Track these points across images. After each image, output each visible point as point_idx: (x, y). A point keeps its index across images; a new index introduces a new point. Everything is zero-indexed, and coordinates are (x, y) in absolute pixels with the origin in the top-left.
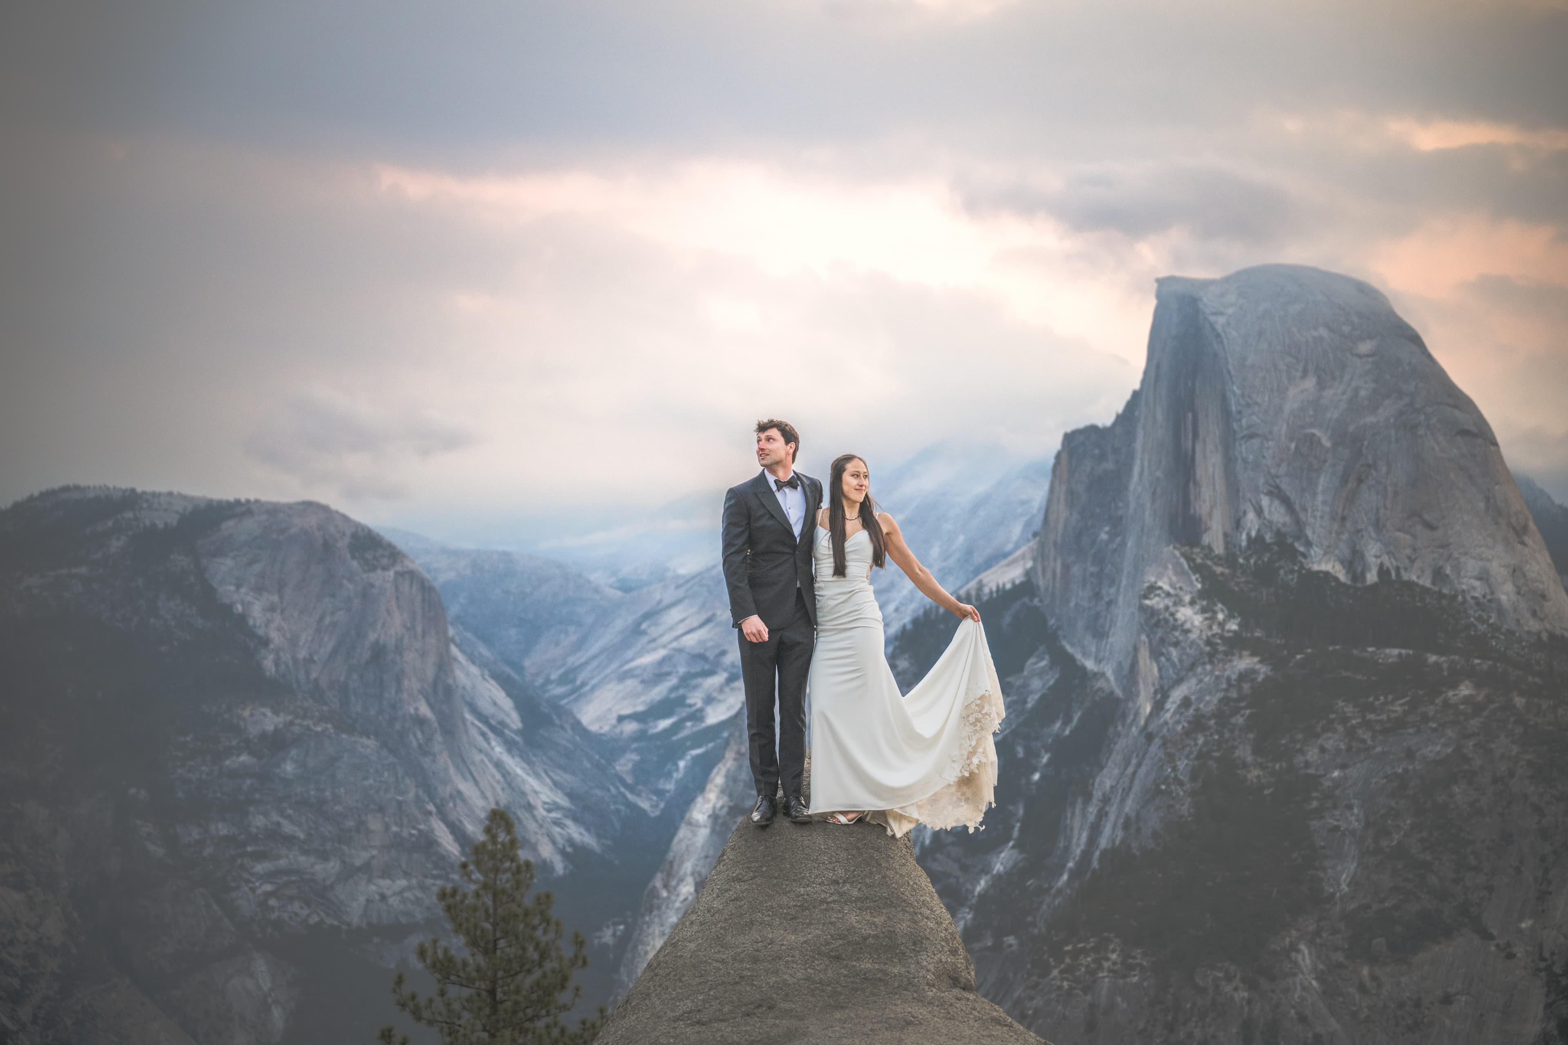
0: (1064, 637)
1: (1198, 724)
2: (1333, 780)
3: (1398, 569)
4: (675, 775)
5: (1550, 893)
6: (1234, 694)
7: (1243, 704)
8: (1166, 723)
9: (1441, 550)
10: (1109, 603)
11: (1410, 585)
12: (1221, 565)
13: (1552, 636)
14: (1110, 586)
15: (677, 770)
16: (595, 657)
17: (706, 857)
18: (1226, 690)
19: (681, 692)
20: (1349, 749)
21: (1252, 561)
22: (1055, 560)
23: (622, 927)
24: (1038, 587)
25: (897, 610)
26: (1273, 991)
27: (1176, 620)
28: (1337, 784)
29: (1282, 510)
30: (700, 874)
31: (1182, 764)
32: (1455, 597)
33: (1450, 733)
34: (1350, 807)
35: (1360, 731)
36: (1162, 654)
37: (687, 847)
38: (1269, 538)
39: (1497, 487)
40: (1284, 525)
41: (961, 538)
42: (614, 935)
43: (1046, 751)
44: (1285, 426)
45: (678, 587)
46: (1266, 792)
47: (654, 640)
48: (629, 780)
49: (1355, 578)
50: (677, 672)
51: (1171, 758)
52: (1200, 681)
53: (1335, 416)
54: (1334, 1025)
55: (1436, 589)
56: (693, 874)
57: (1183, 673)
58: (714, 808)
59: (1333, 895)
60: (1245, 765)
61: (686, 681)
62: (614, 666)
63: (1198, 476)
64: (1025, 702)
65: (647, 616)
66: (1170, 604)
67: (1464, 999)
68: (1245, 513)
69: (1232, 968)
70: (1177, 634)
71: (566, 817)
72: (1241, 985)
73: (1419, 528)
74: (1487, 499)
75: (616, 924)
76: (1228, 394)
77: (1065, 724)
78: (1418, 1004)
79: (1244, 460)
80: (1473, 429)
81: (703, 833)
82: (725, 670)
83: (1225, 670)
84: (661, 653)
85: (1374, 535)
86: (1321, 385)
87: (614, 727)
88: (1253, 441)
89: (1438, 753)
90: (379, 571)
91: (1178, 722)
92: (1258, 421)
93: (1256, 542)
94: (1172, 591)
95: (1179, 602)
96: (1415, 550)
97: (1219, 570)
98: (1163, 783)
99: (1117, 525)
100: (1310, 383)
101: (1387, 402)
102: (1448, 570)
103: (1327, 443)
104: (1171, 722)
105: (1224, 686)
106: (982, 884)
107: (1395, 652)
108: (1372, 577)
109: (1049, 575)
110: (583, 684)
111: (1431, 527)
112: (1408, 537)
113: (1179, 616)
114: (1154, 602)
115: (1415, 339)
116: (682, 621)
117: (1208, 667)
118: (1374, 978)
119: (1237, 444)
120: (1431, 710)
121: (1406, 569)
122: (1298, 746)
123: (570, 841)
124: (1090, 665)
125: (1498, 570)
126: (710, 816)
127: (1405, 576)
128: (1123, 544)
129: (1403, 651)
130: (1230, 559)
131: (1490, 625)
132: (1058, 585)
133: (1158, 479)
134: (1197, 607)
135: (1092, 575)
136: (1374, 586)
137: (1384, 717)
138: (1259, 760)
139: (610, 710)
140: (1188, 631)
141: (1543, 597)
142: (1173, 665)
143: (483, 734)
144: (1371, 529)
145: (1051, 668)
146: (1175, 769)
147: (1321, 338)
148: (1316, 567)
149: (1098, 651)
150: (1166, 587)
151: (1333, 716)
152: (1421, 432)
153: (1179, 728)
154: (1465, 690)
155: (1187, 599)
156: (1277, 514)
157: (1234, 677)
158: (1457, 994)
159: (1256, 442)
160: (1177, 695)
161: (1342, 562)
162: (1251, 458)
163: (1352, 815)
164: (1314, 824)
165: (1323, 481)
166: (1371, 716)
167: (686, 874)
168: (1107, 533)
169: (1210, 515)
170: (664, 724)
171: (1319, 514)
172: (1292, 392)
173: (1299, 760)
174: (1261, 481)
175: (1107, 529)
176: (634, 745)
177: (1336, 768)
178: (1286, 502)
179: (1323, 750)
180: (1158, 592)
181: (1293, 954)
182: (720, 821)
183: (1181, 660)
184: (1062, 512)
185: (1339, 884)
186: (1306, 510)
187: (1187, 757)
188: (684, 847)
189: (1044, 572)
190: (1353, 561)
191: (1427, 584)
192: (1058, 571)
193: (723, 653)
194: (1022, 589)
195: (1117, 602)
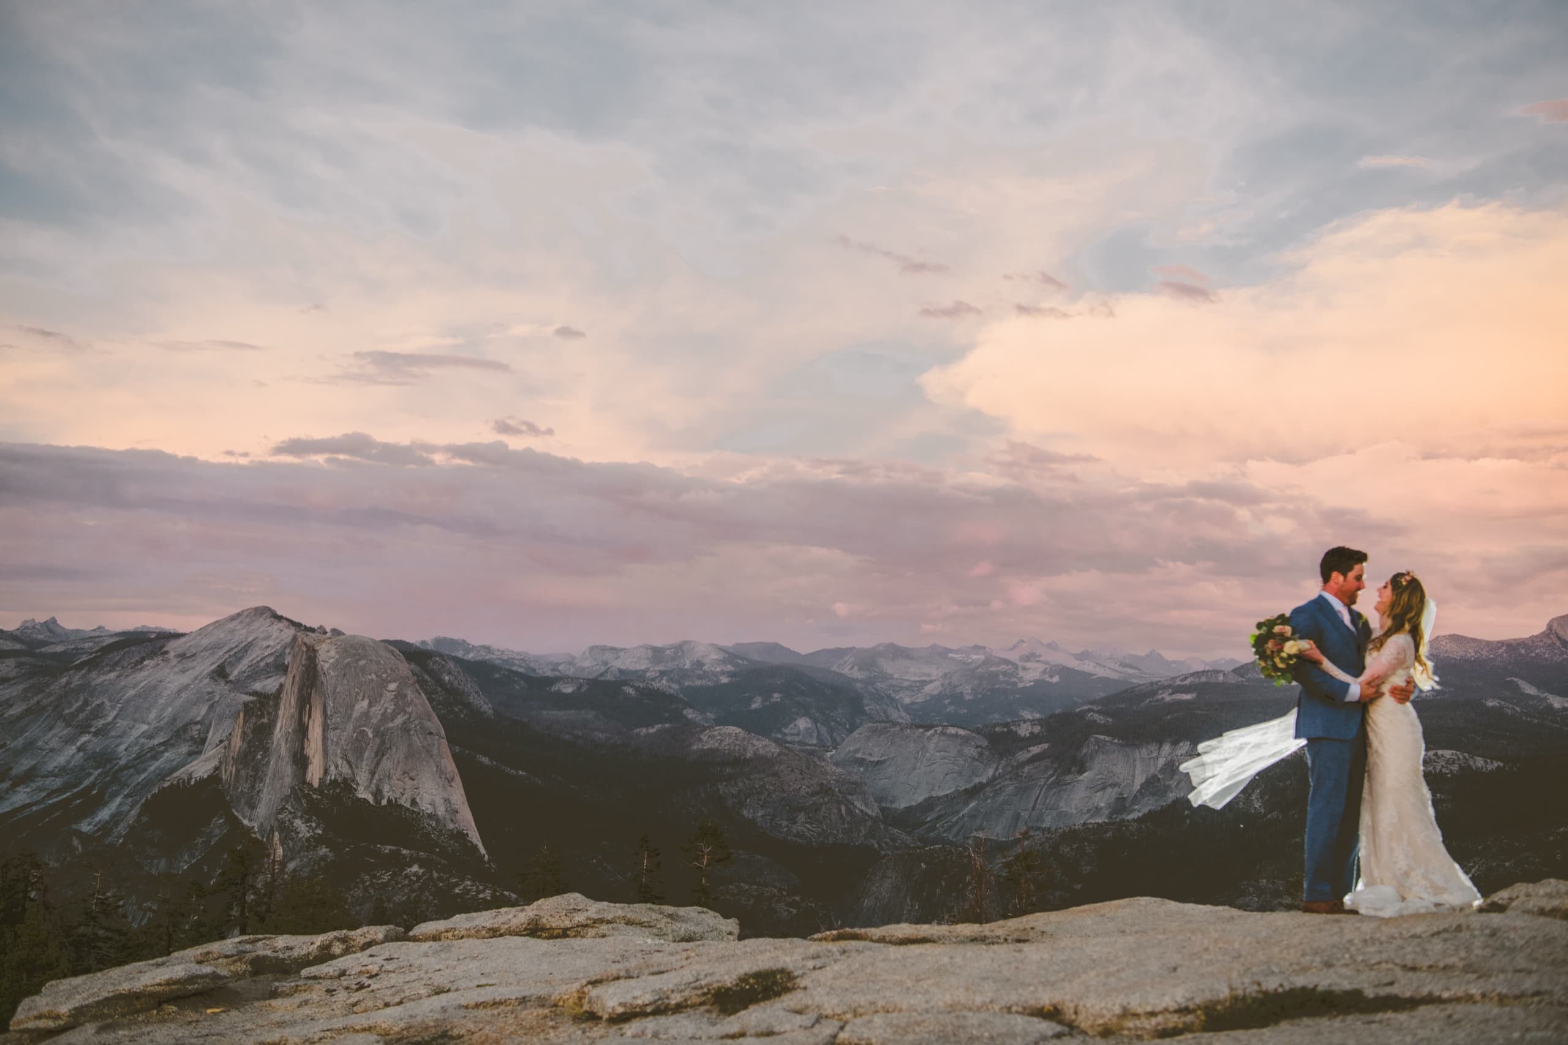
0: (234, 807)
3: (396, 799)
7: (320, 873)
9: (415, 790)
10: (259, 792)
11: (401, 806)
12: (316, 794)
14: (260, 783)
18: (313, 866)
21: (331, 792)
22: (232, 766)
24: (222, 779)
25: (126, 750)
27: (293, 827)
29: (347, 767)
32: (419, 812)
33: (406, 890)
35: (369, 888)
36: (285, 844)
38: (340, 780)
39: (442, 760)
40: (347, 774)
41: (170, 709)
43: (220, 869)
49: (377, 802)
52: (302, 859)
53: (375, 722)
55: (412, 808)
63: (309, 737)
64: (210, 841)
66: (291, 818)
68: (330, 766)
70: (293, 834)
73: (407, 779)
74: (437, 767)
76: (327, 705)
79: (331, 740)
80: (435, 731)
82: (11, 779)
85: (386, 781)
86: (370, 705)
88: (337, 731)
91: (291, 879)
92: (340, 720)
93: (334, 783)
94: (292, 811)
95: (295, 817)
96: (404, 789)
97: (315, 796)
99: (266, 751)
100: (365, 703)
102: (418, 799)
103: (371, 735)
105: (313, 862)
107: (389, 847)
108: (384, 802)
109: (229, 771)
111: (412, 779)
112: (402, 783)
113: (295, 824)
117: (306, 852)
119: (329, 730)
120: (399, 878)
121: (399, 798)
122: (342, 894)
124: (246, 822)
125: (439, 801)
127: (399, 801)
128: (268, 762)
129: (392, 847)
130: (320, 790)
131: (433, 827)
132: (233, 779)
133: (289, 733)
134: (304, 819)
135: (251, 776)
136: (385, 806)
137: (380, 881)
140: (298, 832)
141: (457, 812)
142: (290, 849)
144: (386, 778)
145: (225, 824)
147: (373, 680)
148: (360, 796)
149: (250, 816)
150: (289, 808)
151: (358, 880)
152: (412, 733)
154: (415, 868)
155: (299, 814)
156: (345, 770)
157: (317, 859)
160: (292, 865)
161: (372, 794)
162: (335, 739)
166: (375, 881)
168: (261, 755)
169: (314, 756)
171: (364, 770)
172: (357, 707)
175: (261, 753)
178: (349, 762)
183: (294, 847)
186: (358, 768)
189: (226, 771)
190: (378, 794)
191: (408, 805)
192: (234, 772)
193: (11, 768)
194: (214, 778)
195: (263, 790)
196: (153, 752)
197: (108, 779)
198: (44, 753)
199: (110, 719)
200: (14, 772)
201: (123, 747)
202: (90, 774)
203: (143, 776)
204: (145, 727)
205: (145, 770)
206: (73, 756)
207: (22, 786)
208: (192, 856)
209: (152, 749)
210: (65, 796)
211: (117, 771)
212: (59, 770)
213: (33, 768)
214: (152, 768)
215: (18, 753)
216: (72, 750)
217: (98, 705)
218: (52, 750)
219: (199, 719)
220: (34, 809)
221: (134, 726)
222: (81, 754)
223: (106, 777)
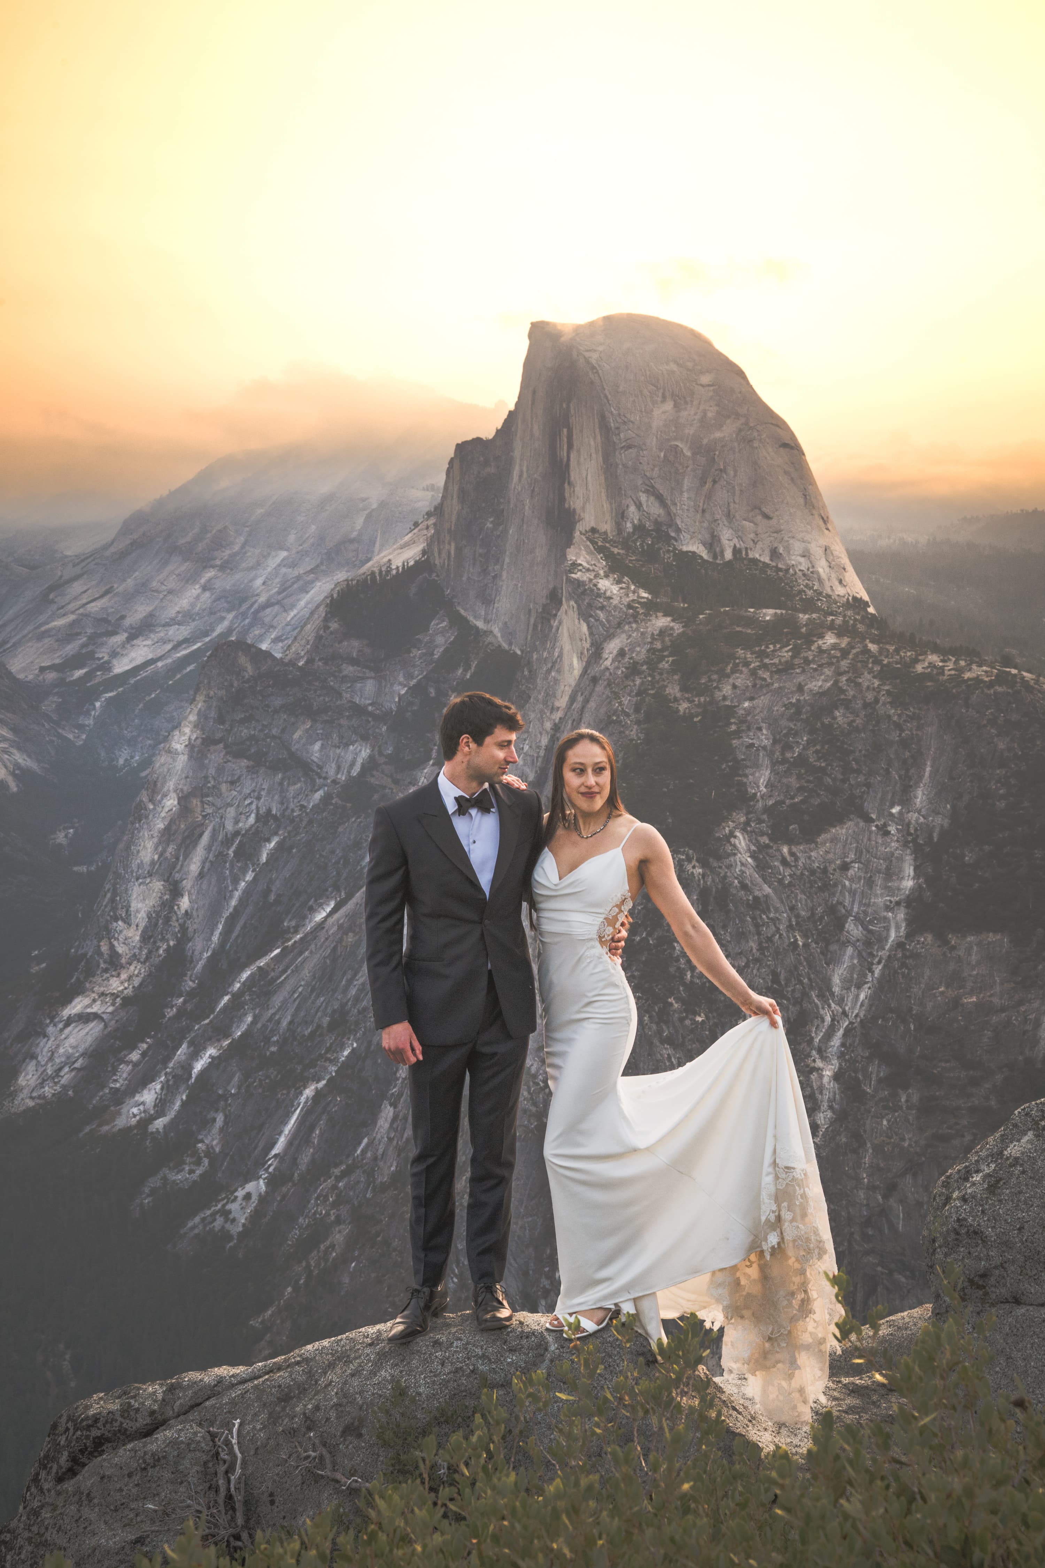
0: (459, 604)
1: (633, 670)
2: (745, 709)
3: (746, 549)
4: (93, 713)
5: (911, 787)
6: (658, 645)
7: (666, 653)
8: (607, 669)
9: (775, 535)
10: (495, 577)
11: (755, 561)
12: (616, 547)
13: (854, 598)
14: (496, 564)
15: (94, 708)
16: (12, 620)
17: (187, 777)
18: (651, 643)
19: (90, 648)
20: (754, 686)
21: (639, 543)
22: (449, 544)
23: (71, 831)
24: (435, 565)
25: (264, 583)
26: (720, 867)
27: (599, 589)
28: (748, 712)
29: (657, 504)
30: (182, 790)
31: (626, 700)
32: (787, 570)
33: (827, 671)
34: (760, 729)
35: (760, 672)
36: (591, 616)
37: (169, 770)
38: (649, 525)
39: (810, 487)
40: (659, 516)
41: (313, 527)
42: (66, 836)
43: (453, 692)
44: (655, 439)
45: (74, 566)
46: (695, 719)
47: (62, 607)
48: (55, 717)
49: (715, 557)
50: (86, 633)
51: (616, 696)
52: (630, 636)
53: (692, 432)
54: (767, 890)
55: (774, 564)
56: (175, 791)
57: (612, 631)
58: (190, 739)
59: (755, 794)
60: (676, 700)
61: (93, 639)
62: (30, 628)
63: (572, 478)
64: (433, 654)
65: (52, 589)
66: (592, 577)
67: (857, 865)
68: (628, 506)
69: (691, 852)
70: (601, 600)
71: (12, 747)
72: (697, 864)
73: (759, 517)
74: (806, 496)
75: (66, 828)
76: (607, 414)
77: (466, 670)
78: (825, 871)
79: (624, 465)
80: (790, 442)
81: (182, 759)
82: (126, 631)
83: (647, 628)
84: (72, 617)
85: (726, 523)
86: (678, 408)
87: (38, 676)
88: (631, 450)
89: (821, 687)
91: (618, 668)
92: (634, 435)
93: (639, 528)
94: (591, 568)
95: (597, 576)
96: (757, 535)
97: (616, 551)
98: (613, 715)
99: (500, 516)
100: (669, 406)
101: (728, 421)
102: (781, 551)
103: (689, 454)
104: (612, 668)
105: (649, 640)
107: (771, 611)
108: (728, 555)
109: (444, 555)
111: (767, 517)
112: (752, 524)
113: (600, 586)
114: (577, 576)
115: (741, 374)
116: (85, 592)
117: (634, 625)
118: (792, 854)
119: (617, 453)
120: (810, 655)
121: (751, 549)
122: (715, 685)
123: (17, 765)
124: (480, 624)
125: (817, 549)
126: (186, 746)
127: (751, 556)
128: (506, 532)
129: (779, 611)
130: (622, 542)
131: (815, 591)
132: (452, 563)
133: (536, 480)
134: (612, 579)
135: (480, 555)
136: (730, 563)
137: (776, 661)
138: (686, 695)
139: (32, 662)
140: (610, 598)
141: (844, 569)
142: (603, 625)
144: (724, 519)
145: (450, 628)
146: (620, 704)
147: (673, 372)
148: (685, 549)
149: (486, 614)
150: (585, 564)
151: (737, 661)
152: (756, 444)
153: (620, 672)
154: (830, 639)
155: (602, 572)
156: (653, 508)
157: (656, 633)
158: (852, 862)
159: (633, 452)
160: (612, 647)
161: (704, 545)
162: (630, 463)
163: (763, 734)
164: (735, 742)
165: (686, 483)
166: (767, 661)
167: (169, 790)
168: (492, 522)
170: (79, 673)
171: (686, 507)
172: (656, 413)
173: (718, 695)
174: (640, 482)
175: (492, 519)
176: (56, 690)
177: (746, 700)
178: (660, 498)
179: (734, 687)
180: (580, 568)
181: (732, 840)
182: (196, 749)
183: (608, 621)
185: (758, 787)
186: (675, 504)
187: (629, 695)
188: (166, 770)
189: (440, 553)
190: (712, 543)
191: (766, 559)
192: (453, 552)
193: (123, 617)
194: (422, 566)
195: (501, 576)
196: (301, 583)
197: (247, 621)
198: (161, 596)
199: (237, 548)
200: (127, 622)
201: (259, 582)
202: (223, 619)
203: (292, 614)
204: (283, 554)
205: (293, 606)
206: (198, 598)
207: (141, 638)
208: (410, 676)
209: (298, 578)
210: (195, 647)
211: (257, 612)
212: (184, 616)
213: (151, 615)
214: (302, 603)
215: (130, 597)
216: (194, 591)
217: (220, 531)
218: (170, 592)
219: (354, 534)
220: (160, 664)
221: (269, 554)
222: (207, 594)
223: (244, 619)
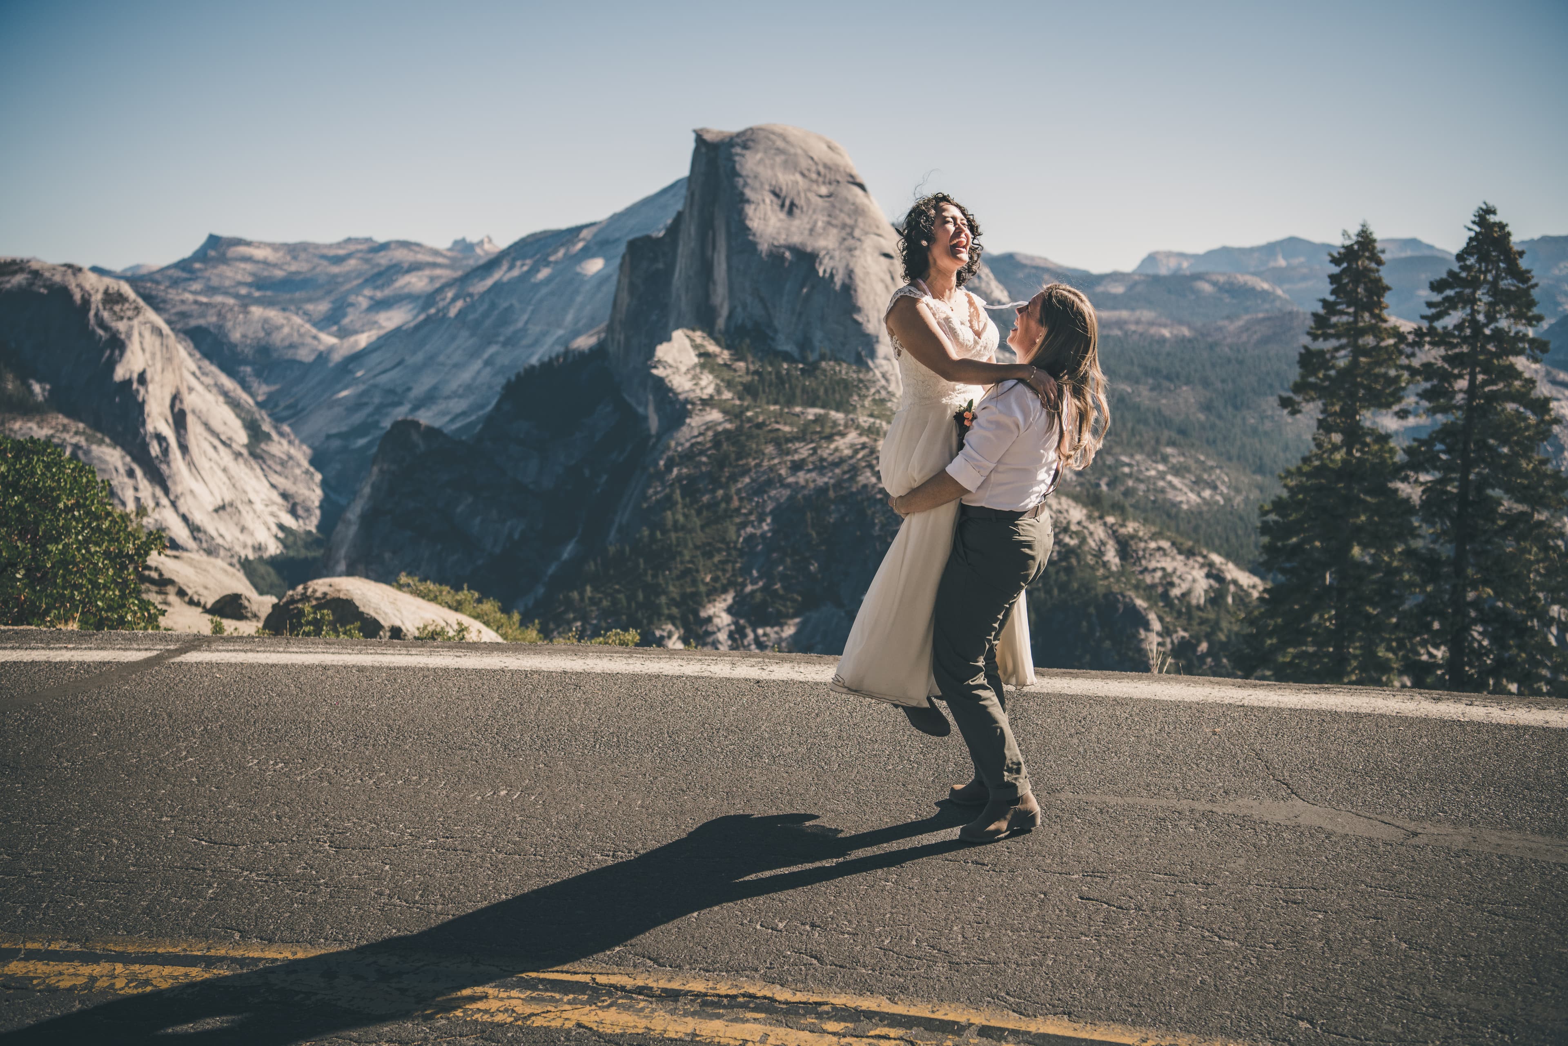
0: (624, 390)
3: (833, 352)
6: (702, 439)
7: (707, 447)
12: (714, 345)
16: (312, 389)
17: (355, 546)
18: (697, 437)
20: (769, 479)
22: (620, 334)
24: (608, 352)
29: (759, 306)
34: (765, 519)
35: (778, 467)
37: (342, 538)
40: (760, 316)
43: (605, 473)
44: (766, 246)
47: (357, 377)
50: (373, 403)
53: (798, 241)
57: (671, 424)
58: (362, 510)
63: (715, 277)
64: (593, 437)
66: (672, 373)
68: (735, 307)
79: (737, 269)
81: (353, 530)
83: (698, 422)
90: (125, 321)
95: (678, 372)
97: (712, 349)
100: (786, 214)
103: (793, 259)
106: (552, 569)
107: (814, 411)
108: (815, 357)
109: (616, 344)
110: (303, 409)
114: (658, 372)
115: (861, 185)
116: (379, 363)
124: (641, 411)
126: (358, 517)
129: (819, 411)
132: (622, 351)
133: (691, 276)
134: (689, 376)
143: (215, 448)
144: (817, 322)
145: (614, 413)
147: (797, 182)
148: (780, 349)
150: (670, 361)
152: (856, 253)
157: (704, 427)
161: (796, 344)
162: (742, 267)
165: (788, 287)
169: (720, 304)
170: (361, 442)
171: (784, 310)
174: (747, 285)
175: (657, 312)
180: (664, 364)
182: (366, 520)
184: (625, 297)
189: (612, 341)
192: (622, 342)
194: (600, 353)
